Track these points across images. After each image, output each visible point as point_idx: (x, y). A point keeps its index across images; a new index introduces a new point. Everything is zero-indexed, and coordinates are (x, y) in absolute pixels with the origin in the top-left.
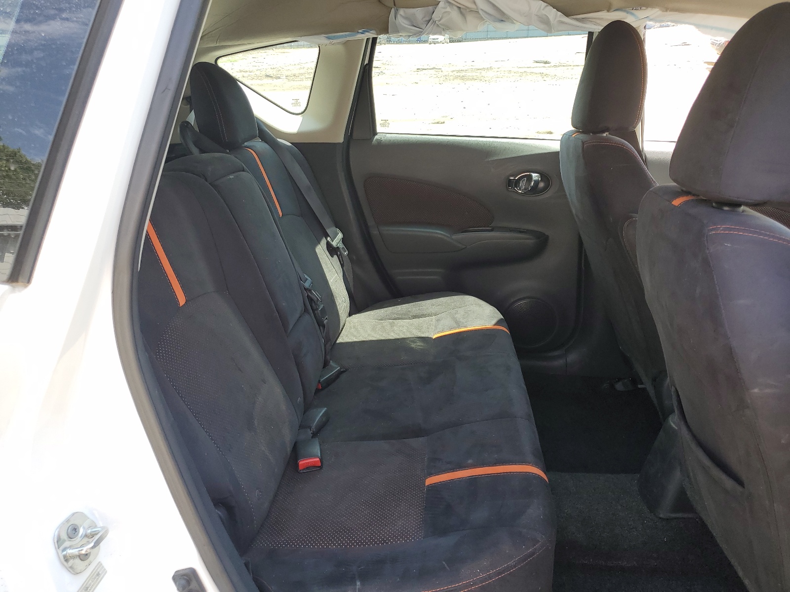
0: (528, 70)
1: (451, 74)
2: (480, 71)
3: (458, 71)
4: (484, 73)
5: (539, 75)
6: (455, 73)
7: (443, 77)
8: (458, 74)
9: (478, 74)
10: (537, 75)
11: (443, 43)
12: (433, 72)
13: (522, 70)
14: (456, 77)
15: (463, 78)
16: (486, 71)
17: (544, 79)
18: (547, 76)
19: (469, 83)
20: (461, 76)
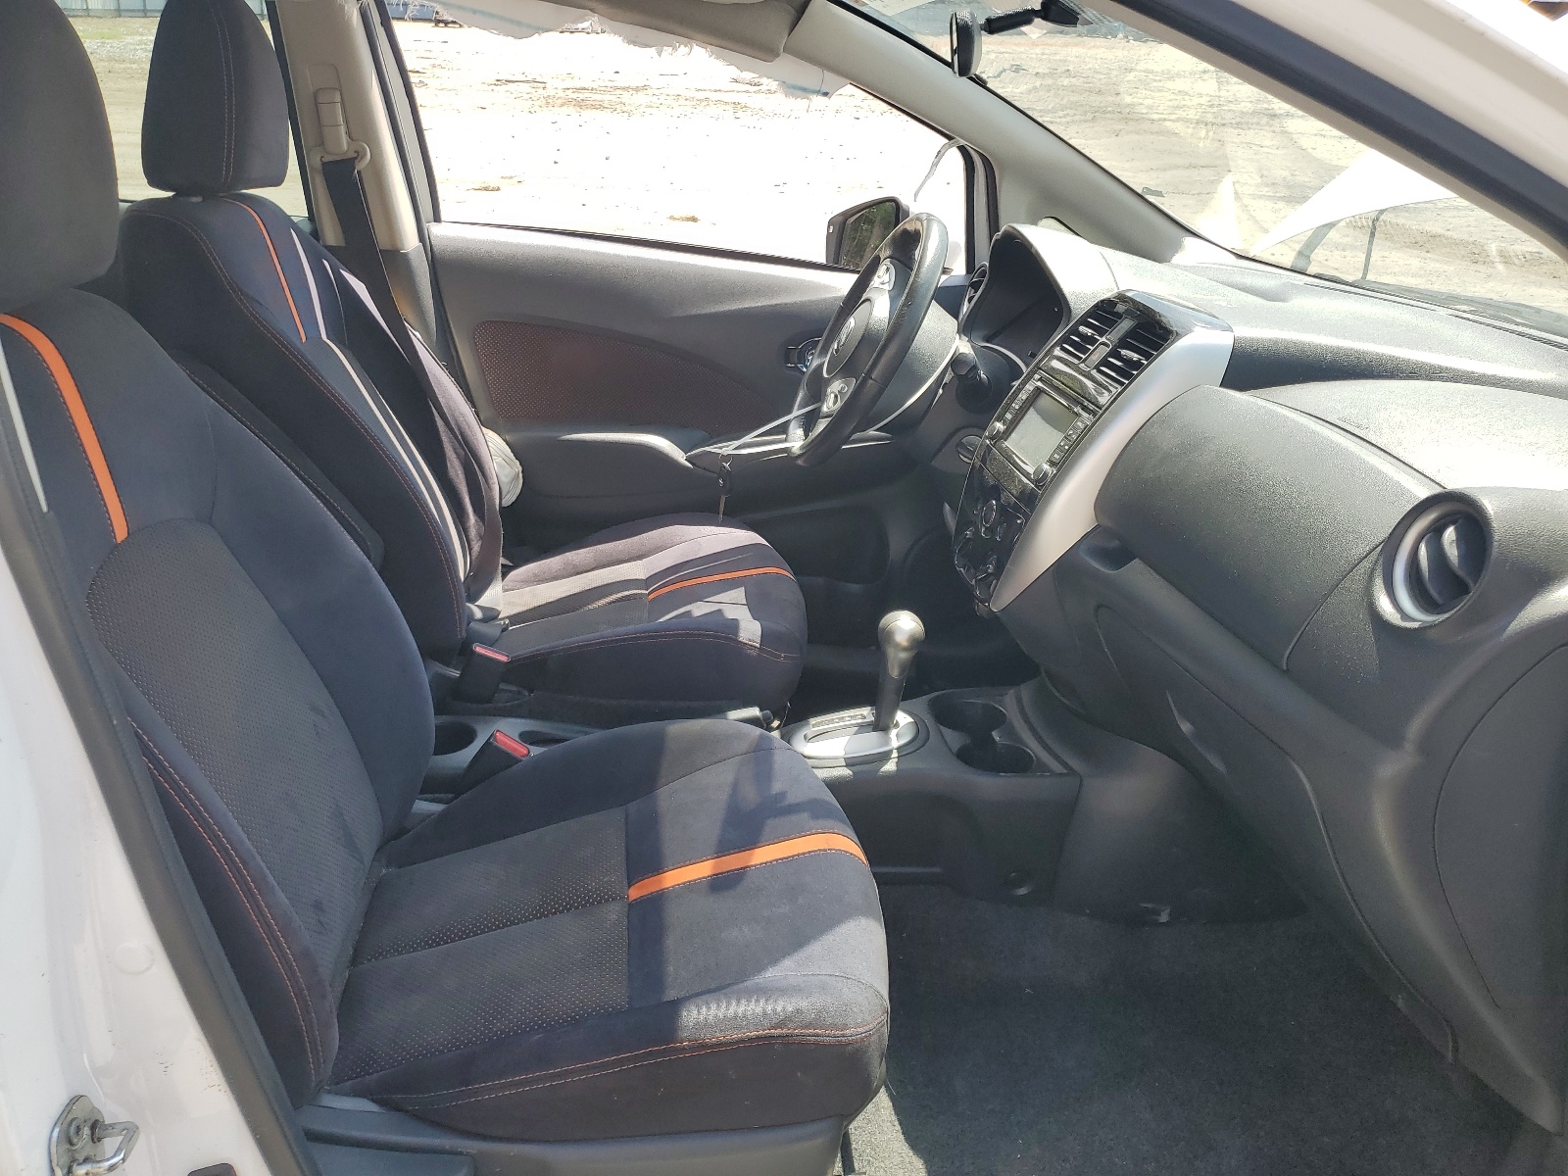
0: (714, 96)
1: (561, 94)
2: (618, 92)
3: (578, 90)
4: (626, 97)
5: (729, 108)
6: (569, 92)
7: (542, 99)
8: (575, 96)
9: (614, 98)
10: (727, 107)
11: (588, 33)
12: (526, 87)
13: (701, 95)
14: (567, 102)
15: (581, 104)
16: (631, 92)
17: (737, 115)
18: (744, 109)
19: (588, 114)
20: (581, 100)
